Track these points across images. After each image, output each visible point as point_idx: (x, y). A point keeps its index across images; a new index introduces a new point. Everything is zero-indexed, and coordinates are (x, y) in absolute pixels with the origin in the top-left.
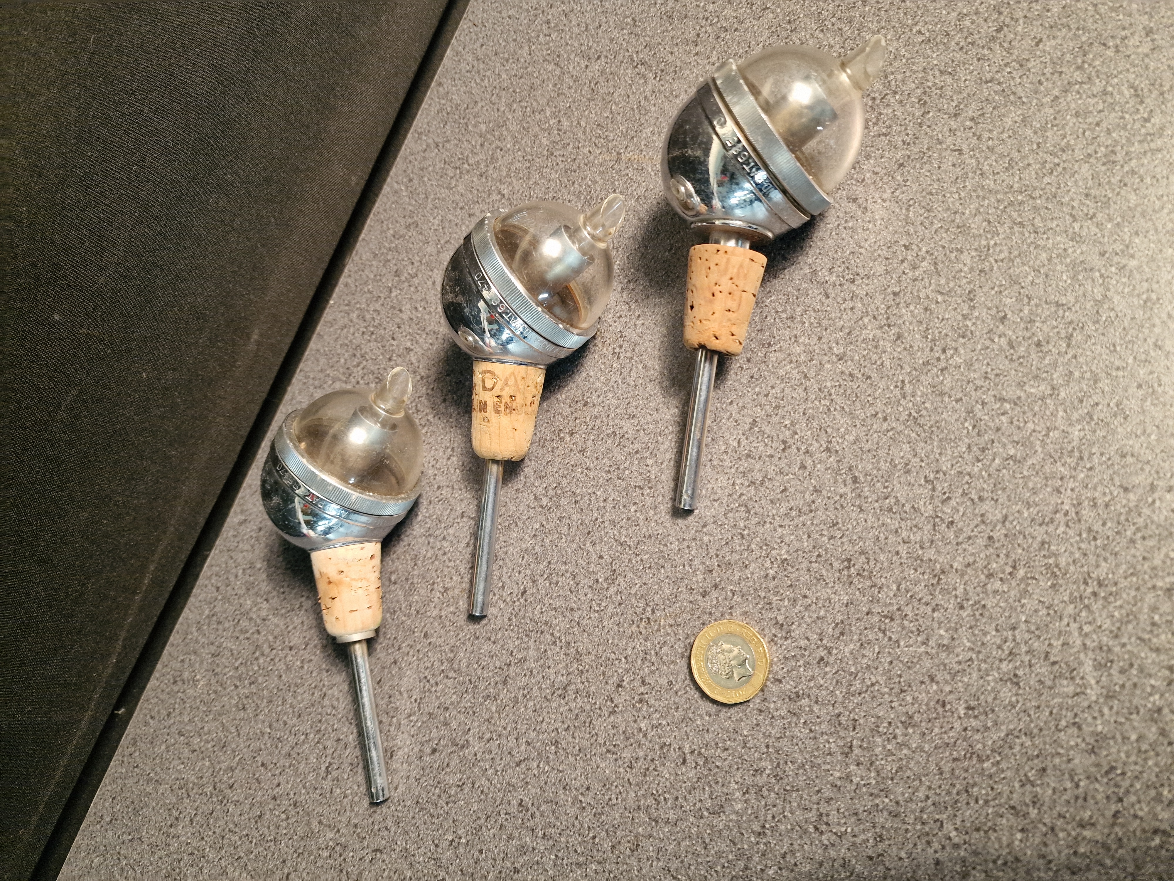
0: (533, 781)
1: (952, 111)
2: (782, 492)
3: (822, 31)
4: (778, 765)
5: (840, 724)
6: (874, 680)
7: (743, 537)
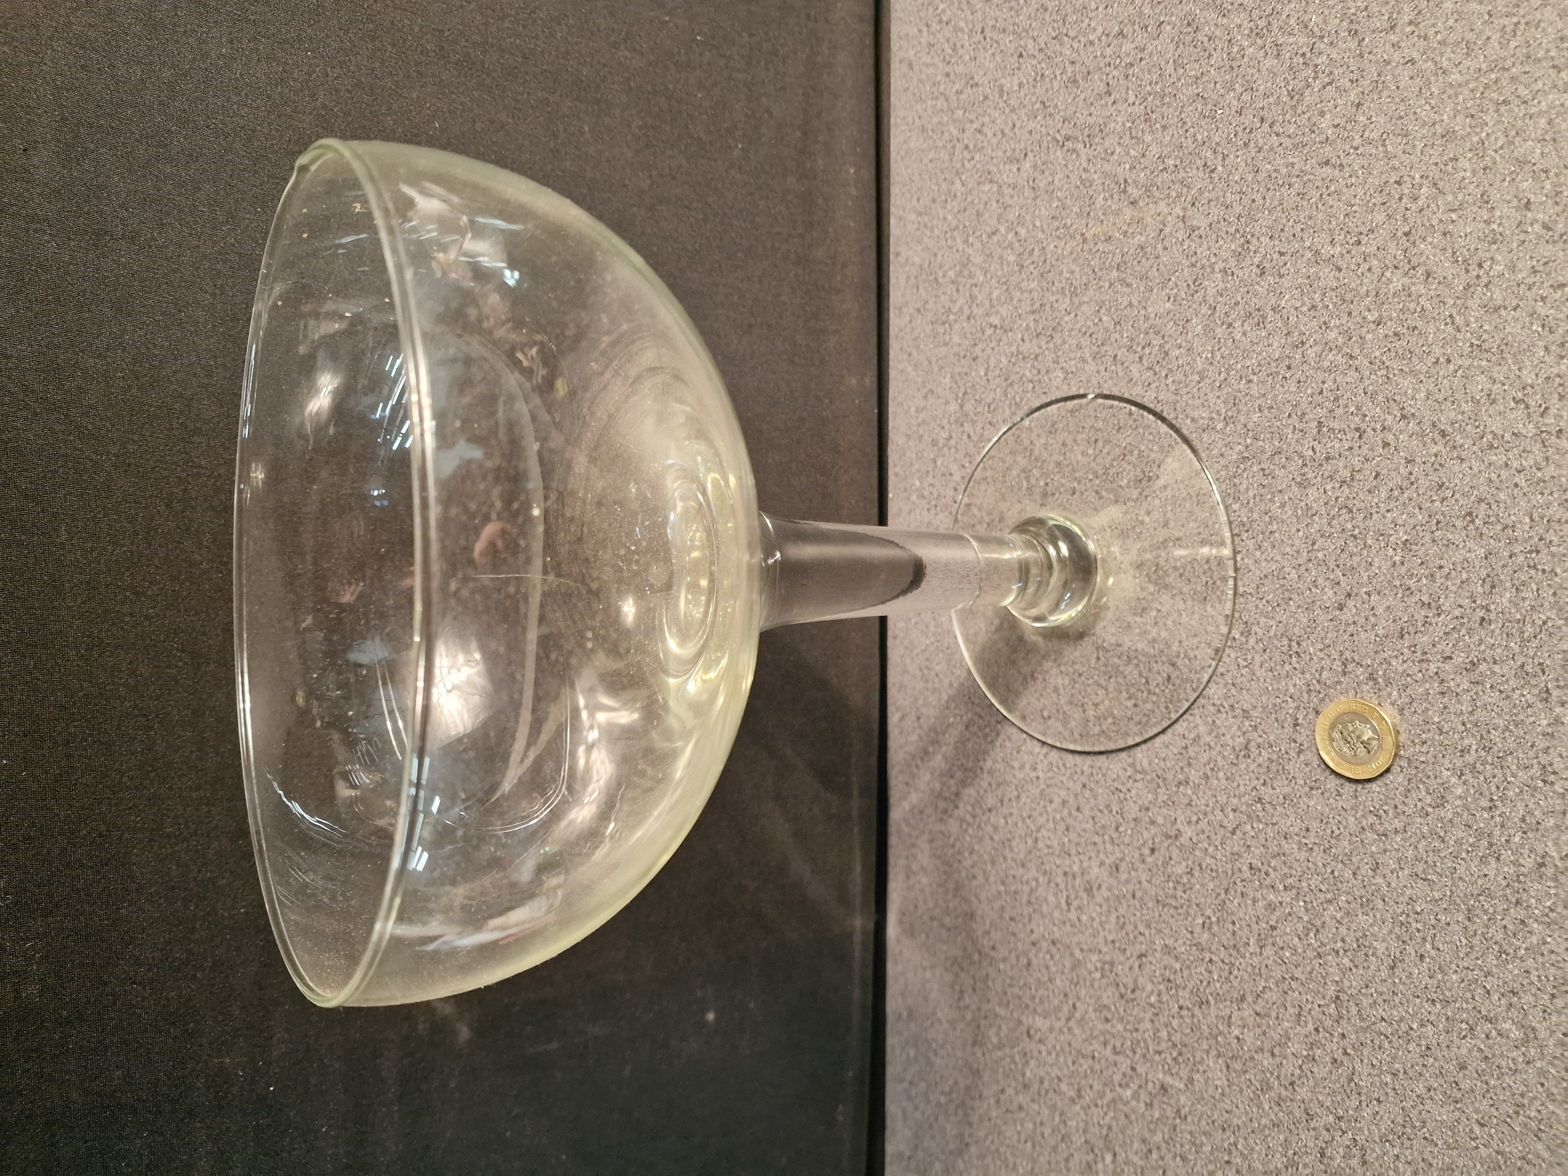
0: (1254, 843)
1: (1386, 25)
2: (1376, 477)
3: (1224, 15)
4: (1482, 738)
5: (1527, 674)
6: (1545, 618)
7: (1355, 537)
